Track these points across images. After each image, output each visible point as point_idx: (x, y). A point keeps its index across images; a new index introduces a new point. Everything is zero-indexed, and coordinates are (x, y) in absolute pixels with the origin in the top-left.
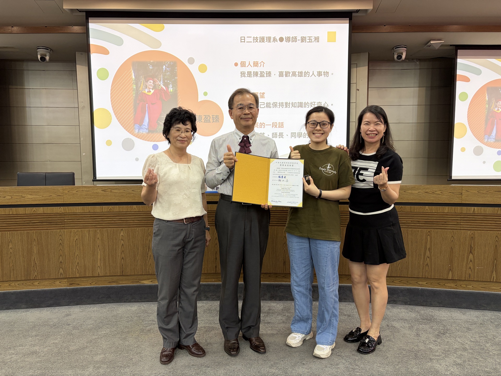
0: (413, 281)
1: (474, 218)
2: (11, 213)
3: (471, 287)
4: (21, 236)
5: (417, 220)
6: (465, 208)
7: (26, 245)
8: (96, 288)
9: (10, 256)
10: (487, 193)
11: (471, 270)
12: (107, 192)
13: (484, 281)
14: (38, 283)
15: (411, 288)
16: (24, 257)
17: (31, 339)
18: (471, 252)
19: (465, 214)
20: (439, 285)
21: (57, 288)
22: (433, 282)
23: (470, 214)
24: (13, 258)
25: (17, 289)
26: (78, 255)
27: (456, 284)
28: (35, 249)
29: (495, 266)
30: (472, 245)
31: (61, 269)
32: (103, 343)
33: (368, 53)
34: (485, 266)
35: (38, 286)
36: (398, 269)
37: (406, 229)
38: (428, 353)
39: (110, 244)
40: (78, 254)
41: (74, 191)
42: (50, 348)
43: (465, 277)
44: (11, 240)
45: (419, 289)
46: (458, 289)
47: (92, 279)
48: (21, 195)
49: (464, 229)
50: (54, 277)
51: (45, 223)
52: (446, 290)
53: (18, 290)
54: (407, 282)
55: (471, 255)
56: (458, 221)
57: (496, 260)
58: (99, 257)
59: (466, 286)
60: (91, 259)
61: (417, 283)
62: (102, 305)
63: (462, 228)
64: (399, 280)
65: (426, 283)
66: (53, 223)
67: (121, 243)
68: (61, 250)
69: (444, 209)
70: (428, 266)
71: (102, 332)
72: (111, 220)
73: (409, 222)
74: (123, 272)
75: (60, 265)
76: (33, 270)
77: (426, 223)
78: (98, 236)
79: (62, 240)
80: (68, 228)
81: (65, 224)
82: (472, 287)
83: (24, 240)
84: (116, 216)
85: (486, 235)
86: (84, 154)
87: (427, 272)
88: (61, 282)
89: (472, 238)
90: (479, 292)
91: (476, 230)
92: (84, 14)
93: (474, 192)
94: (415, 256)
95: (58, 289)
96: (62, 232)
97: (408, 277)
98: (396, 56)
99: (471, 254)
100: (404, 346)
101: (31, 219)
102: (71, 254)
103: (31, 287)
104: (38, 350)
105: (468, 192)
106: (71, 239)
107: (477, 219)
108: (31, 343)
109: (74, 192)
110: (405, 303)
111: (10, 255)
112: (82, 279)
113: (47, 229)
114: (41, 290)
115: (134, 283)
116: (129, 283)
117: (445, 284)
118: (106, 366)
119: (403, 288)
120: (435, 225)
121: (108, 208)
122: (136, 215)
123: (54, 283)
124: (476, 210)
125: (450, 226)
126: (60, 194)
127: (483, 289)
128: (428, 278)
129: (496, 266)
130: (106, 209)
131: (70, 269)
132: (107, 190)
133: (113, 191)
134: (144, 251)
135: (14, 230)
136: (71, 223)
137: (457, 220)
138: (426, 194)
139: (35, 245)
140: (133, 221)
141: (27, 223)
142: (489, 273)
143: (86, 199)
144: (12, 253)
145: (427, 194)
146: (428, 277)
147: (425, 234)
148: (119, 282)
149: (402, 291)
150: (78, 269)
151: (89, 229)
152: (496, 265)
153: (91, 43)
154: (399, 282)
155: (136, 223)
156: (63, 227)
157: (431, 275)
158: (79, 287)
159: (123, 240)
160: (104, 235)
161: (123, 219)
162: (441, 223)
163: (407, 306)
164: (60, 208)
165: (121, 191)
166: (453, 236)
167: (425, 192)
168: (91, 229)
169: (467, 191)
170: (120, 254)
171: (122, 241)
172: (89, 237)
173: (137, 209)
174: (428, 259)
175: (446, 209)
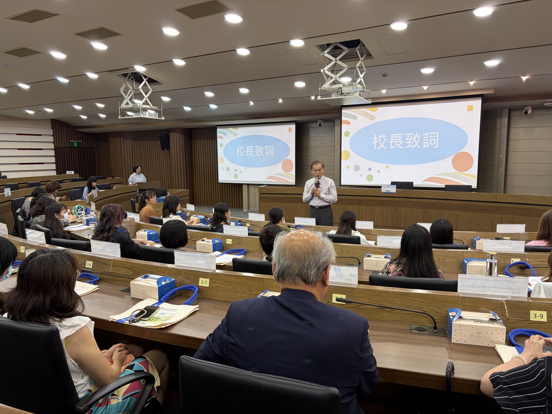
5: (476, 208)
6: (499, 204)
12: (345, 191)
23: (501, 207)
33: (508, 109)
37: (471, 212)
73: (473, 209)
86: (336, 171)
91: (503, 214)
92: (340, 106)
93: (503, 197)
94: (475, 225)
98: (524, 112)
107: (503, 209)
125: (491, 212)
137: (495, 209)
147: (480, 215)
153: (342, 119)
155: (355, 203)
160: (343, 207)
161: (350, 202)
162: (487, 210)
165: (350, 190)
172: (337, 208)
173: (356, 198)
175: (490, 204)
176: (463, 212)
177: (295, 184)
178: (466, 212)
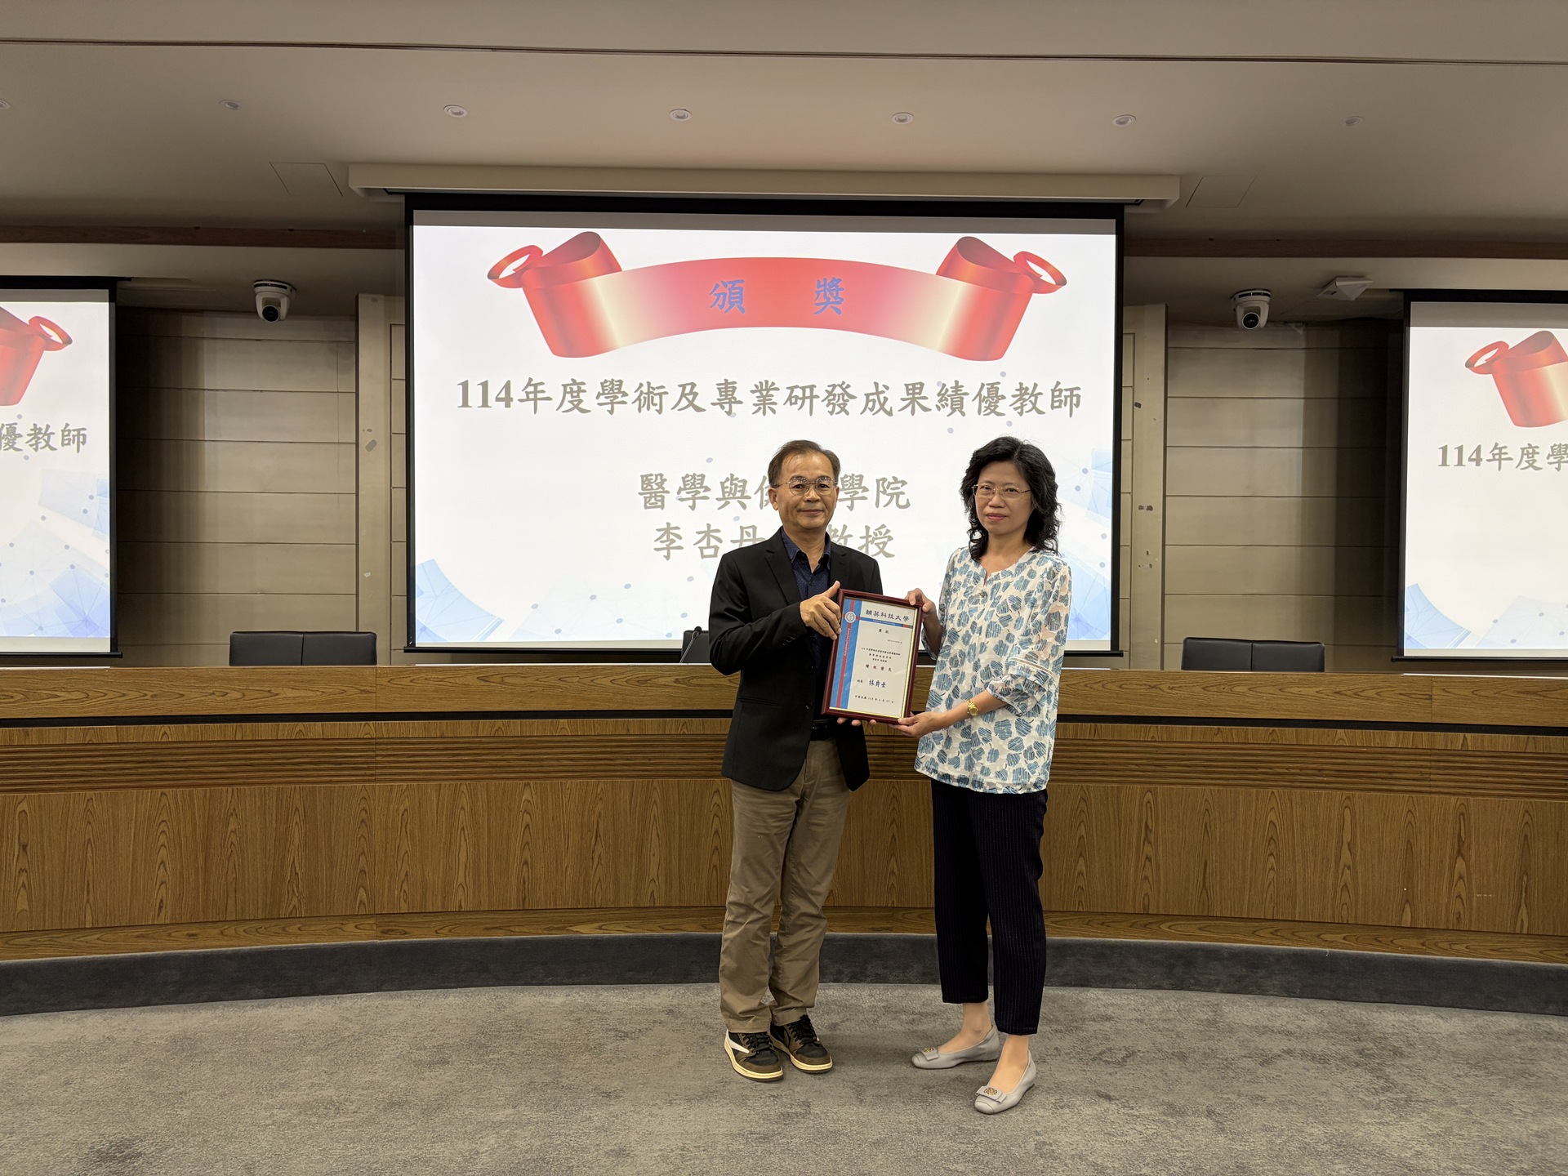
0: (1307, 933)
1: (1467, 763)
2: (239, 737)
3: (1462, 947)
4: (261, 800)
5: (1315, 766)
6: (1440, 736)
7: (274, 822)
8: (452, 944)
9: (229, 853)
10: (1496, 695)
11: (1460, 900)
12: (492, 684)
13: (1498, 933)
14: (299, 929)
15: (1303, 951)
16: (268, 856)
17: (307, 1071)
18: (1459, 853)
19: (1441, 751)
20: (1378, 943)
21: (348, 942)
22: (1362, 934)
23: (1456, 752)
24: (236, 859)
25: (241, 944)
26: (407, 852)
27: (1422, 941)
28: (297, 836)
29: (1526, 892)
30: (1463, 835)
31: (361, 890)
32: (503, 1081)
33: (1163, 307)
34: (1500, 891)
35: (297, 936)
36: (1269, 897)
37: (1286, 790)
38: (1354, 1110)
39: (494, 824)
40: (407, 849)
41: (405, 680)
42: (365, 1092)
43: (1448, 920)
44: (234, 809)
45: (1326, 953)
46: (1428, 954)
47: (441, 919)
48: (268, 689)
49: (1440, 793)
50: (342, 912)
51: (327, 766)
52: (1395, 956)
53: (244, 948)
54: (1293, 934)
55: (1460, 865)
56: (1422, 770)
57: (1527, 875)
58: (463, 859)
59: (1450, 945)
60: (441, 864)
61: (1318, 936)
62: (467, 990)
63: (1433, 790)
64: (1271, 930)
65: (1344, 938)
66: (347, 766)
67: (524, 821)
68: (363, 839)
69: (1385, 736)
70: (1348, 890)
71: (491, 1057)
72: (498, 757)
73: (1293, 771)
74: (524, 900)
75: (360, 880)
76: (288, 892)
77: (1340, 773)
78: (464, 801)
79: (366, 812)
80: (385, 780)
81: (376, 768)
82: (1466, 948)
83: (269, 808)
84: (514, 748)
85: (1499, 807)
86: (367, 575)
87: (1345, 906)
88: (361, 927)
89: (1463, 816)
90: (1485, 962)
91: (1470, 794)
92: (402, 199)
93: (1462, 693)
94: (1312, 864)
95: (350, 944)
96: (367, 788)
97: (1295, 921)
98: (1241, 316)
99: (1460, 859)
100: (1291, 1095)
101: (289, 754)
102: (389, 850)
103: (278, 939)
104: (334, 1098)
105: (1448, 694)
106: (391, 806)
107: (1473, 765)
108: (311, 1081)
109: (405, 682)
110: (1288, 992)
111: (230, 850)
112: (416, 919)
113: (330, 782)
114: (307, 946)
115: (553, 932)
116: (540, 932)
117: (1395, 942)
118: (528, 1134)
119: (1283, 950)
120: (1363, 780)
121: (493, 727)
122: (565, 744)
123: (340, 928)
124: (1468, 741)
125: (1402, 783)
126: (368, 688)
127: (1494, 953)
128: (1348, 924)
129: (1528, 893)
130: (486, 728)
131: (386, 890)
132: (491, 679)
133: (507, 680)
134: (584, 842)
135: (244, 784)
136: (393, 765)
137: (1421, 767)
138: (1338, 696)
139: (296, 823)
140: (556, 762)
141: (280, 764)
142: (1510, 910)
143: (435, 700)
144: (236, 844)
145: (1342, 696)
146: (1348, 921)
147: (1337, 804)
148: (512, 929)
149: (1280, 958)
150: (407, 890)
151: (438, 783)
152: (1526, 888)
154: (1272, 933)
155: (564, 768)
156: (372, 775)
157: (1356, 914)
158: (407, 940)
159: (528, 813)
160: (478, 798)
161: (532, 757)
162: (1378, 775)
163: (1292, 1001)
164: (365, 726)
165: (530, 681)
166: (1413, 810)
167: (1336, 693)
168: (443, 783)
169: (1444, 689)
170: (518, 852)
171: (525, 814)
172: (438, 804)
173: (567, 728)
174: (1347, 871)
175: (1392, 738)
176: (1240, 789)
177: (105, 647)
178: (1254, 790)
